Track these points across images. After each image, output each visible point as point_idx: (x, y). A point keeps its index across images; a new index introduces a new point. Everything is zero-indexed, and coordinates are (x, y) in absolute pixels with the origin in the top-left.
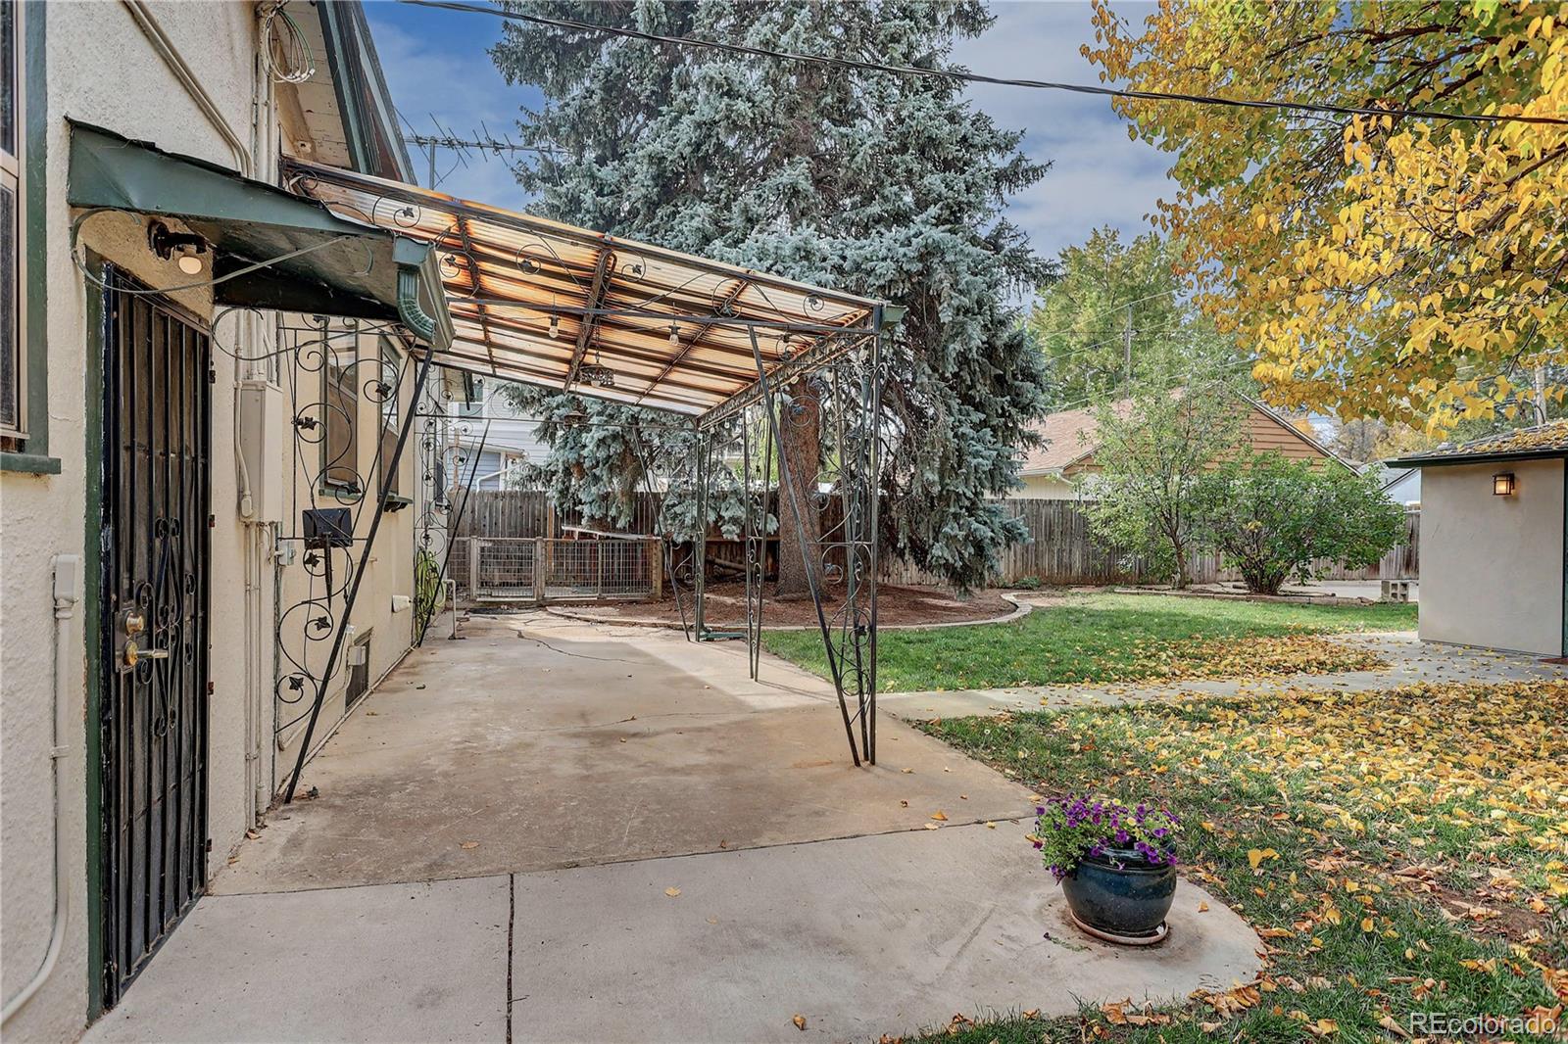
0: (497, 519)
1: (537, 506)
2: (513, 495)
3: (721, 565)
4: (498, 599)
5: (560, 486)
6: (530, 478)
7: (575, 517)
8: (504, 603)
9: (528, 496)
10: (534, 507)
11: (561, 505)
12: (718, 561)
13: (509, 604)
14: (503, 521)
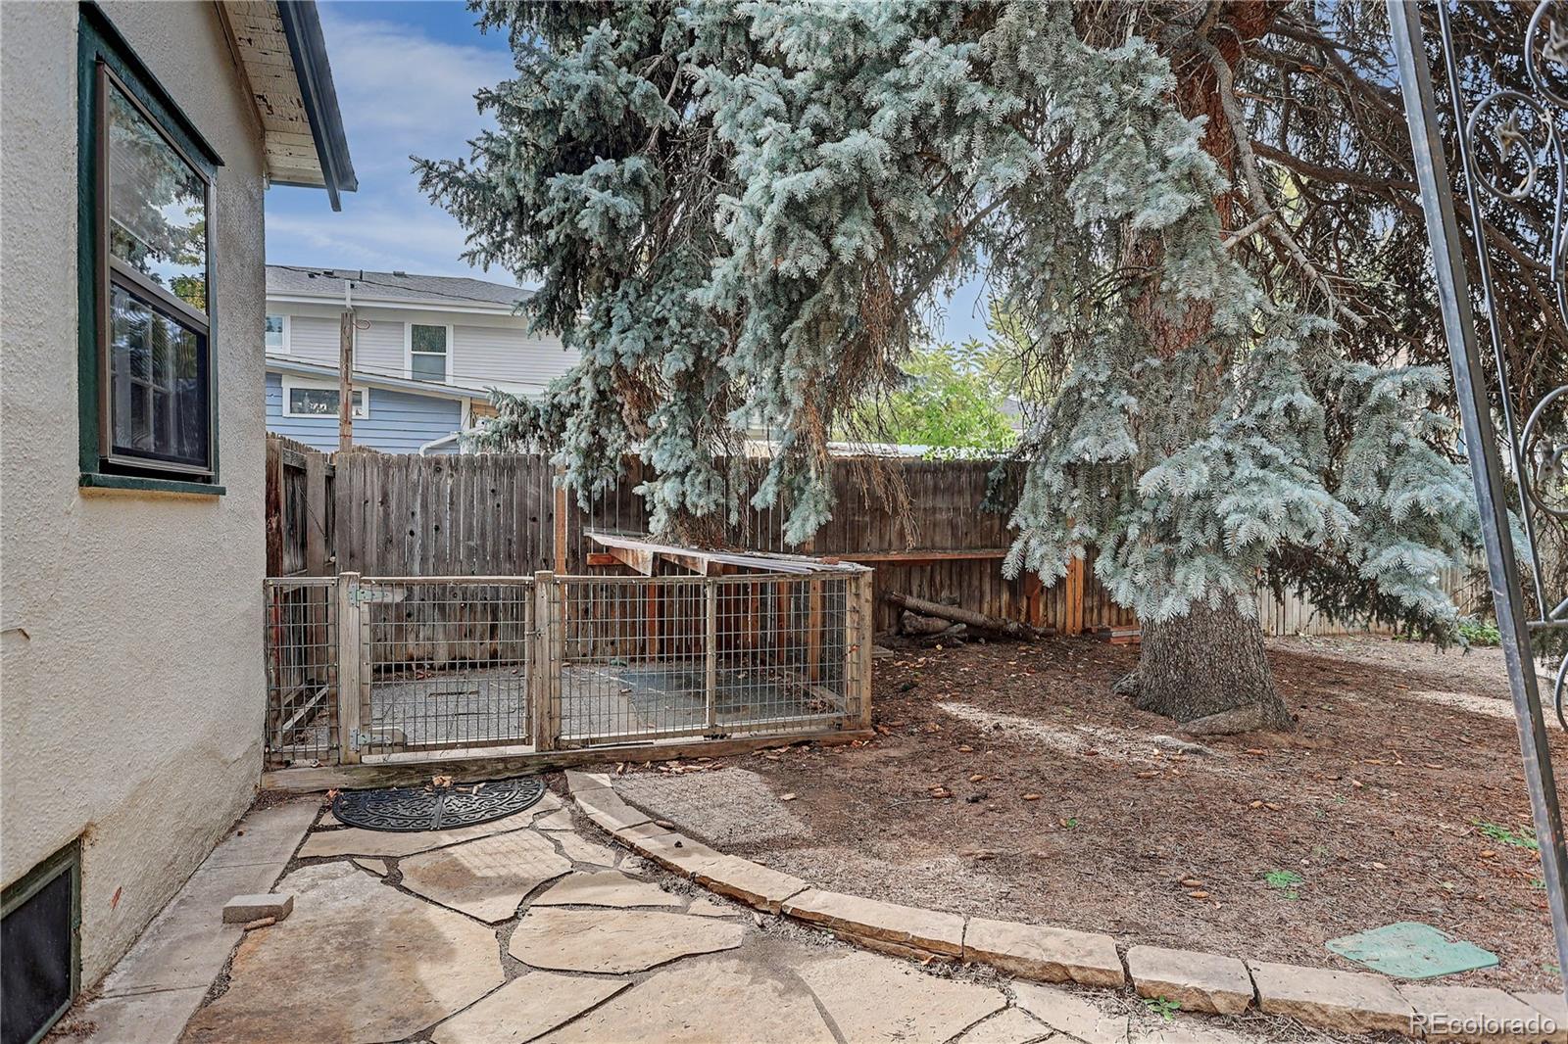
0: (438, 519)
1: (531, 490)
2: (475, 466)
3: (918, 611)
4: (421, 757)
5: (585, 439)
6: (516, 433)
7: (630, 513)
8: (446, 767)
9: (508, 468)
10: (523, 494)
11: (588, 483)
12: (911, 601)
13: (455, 767)
14: (454, 522)
